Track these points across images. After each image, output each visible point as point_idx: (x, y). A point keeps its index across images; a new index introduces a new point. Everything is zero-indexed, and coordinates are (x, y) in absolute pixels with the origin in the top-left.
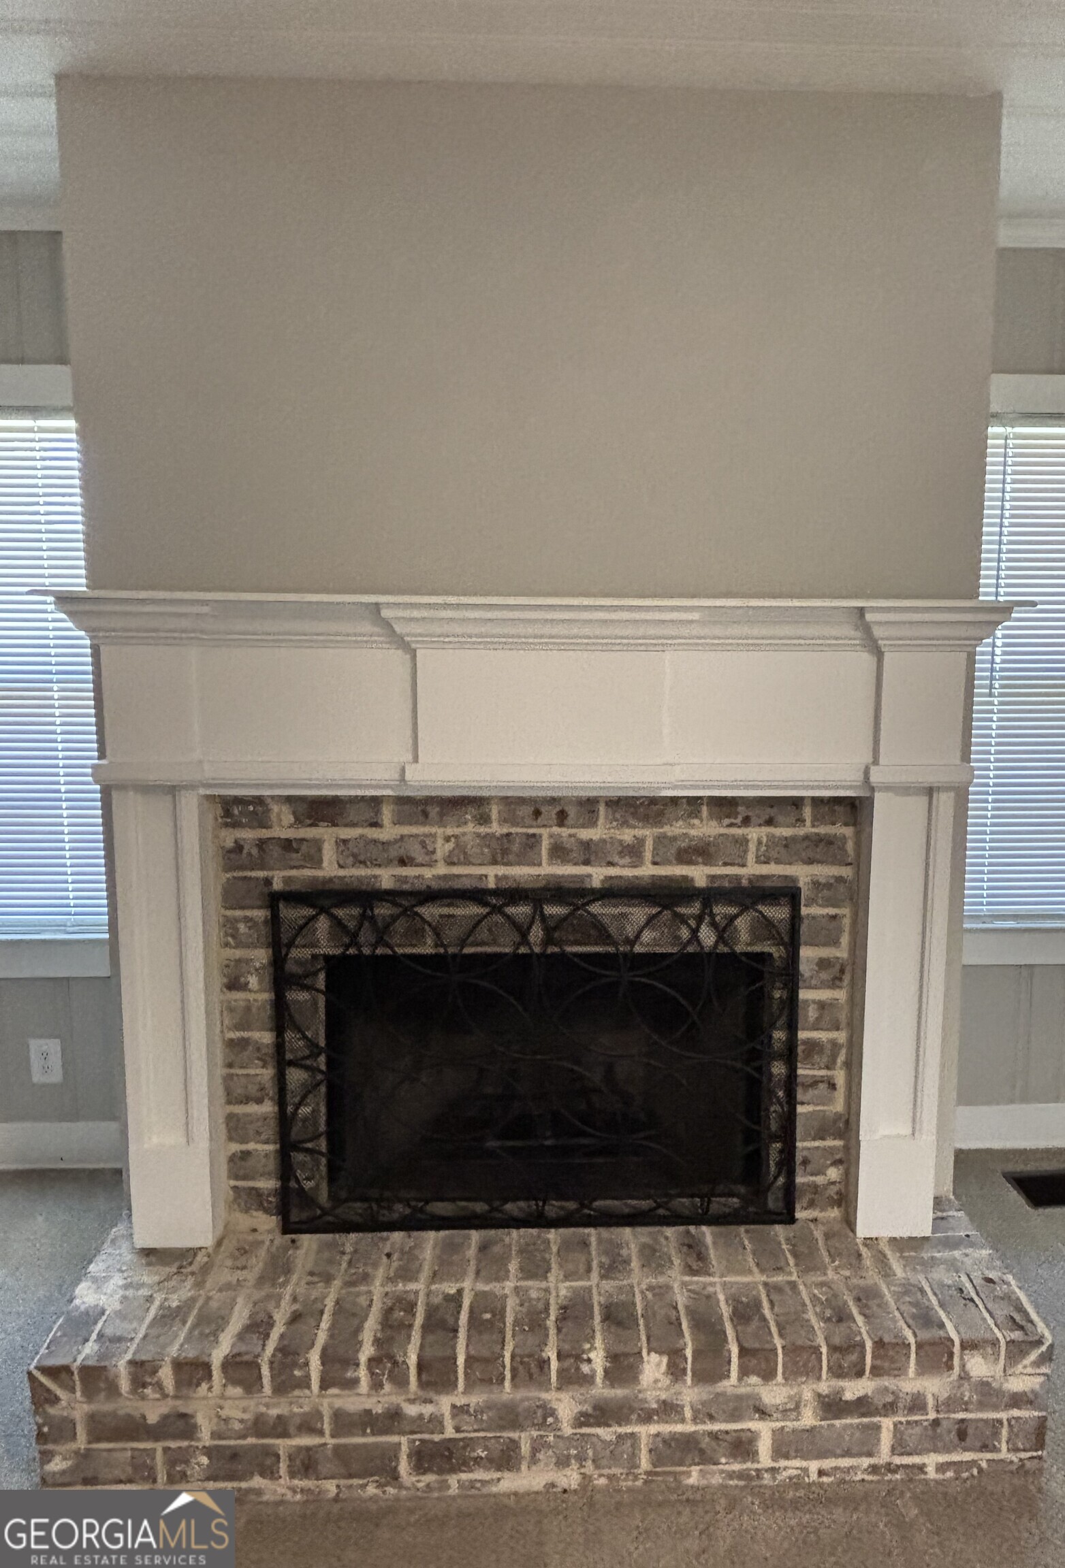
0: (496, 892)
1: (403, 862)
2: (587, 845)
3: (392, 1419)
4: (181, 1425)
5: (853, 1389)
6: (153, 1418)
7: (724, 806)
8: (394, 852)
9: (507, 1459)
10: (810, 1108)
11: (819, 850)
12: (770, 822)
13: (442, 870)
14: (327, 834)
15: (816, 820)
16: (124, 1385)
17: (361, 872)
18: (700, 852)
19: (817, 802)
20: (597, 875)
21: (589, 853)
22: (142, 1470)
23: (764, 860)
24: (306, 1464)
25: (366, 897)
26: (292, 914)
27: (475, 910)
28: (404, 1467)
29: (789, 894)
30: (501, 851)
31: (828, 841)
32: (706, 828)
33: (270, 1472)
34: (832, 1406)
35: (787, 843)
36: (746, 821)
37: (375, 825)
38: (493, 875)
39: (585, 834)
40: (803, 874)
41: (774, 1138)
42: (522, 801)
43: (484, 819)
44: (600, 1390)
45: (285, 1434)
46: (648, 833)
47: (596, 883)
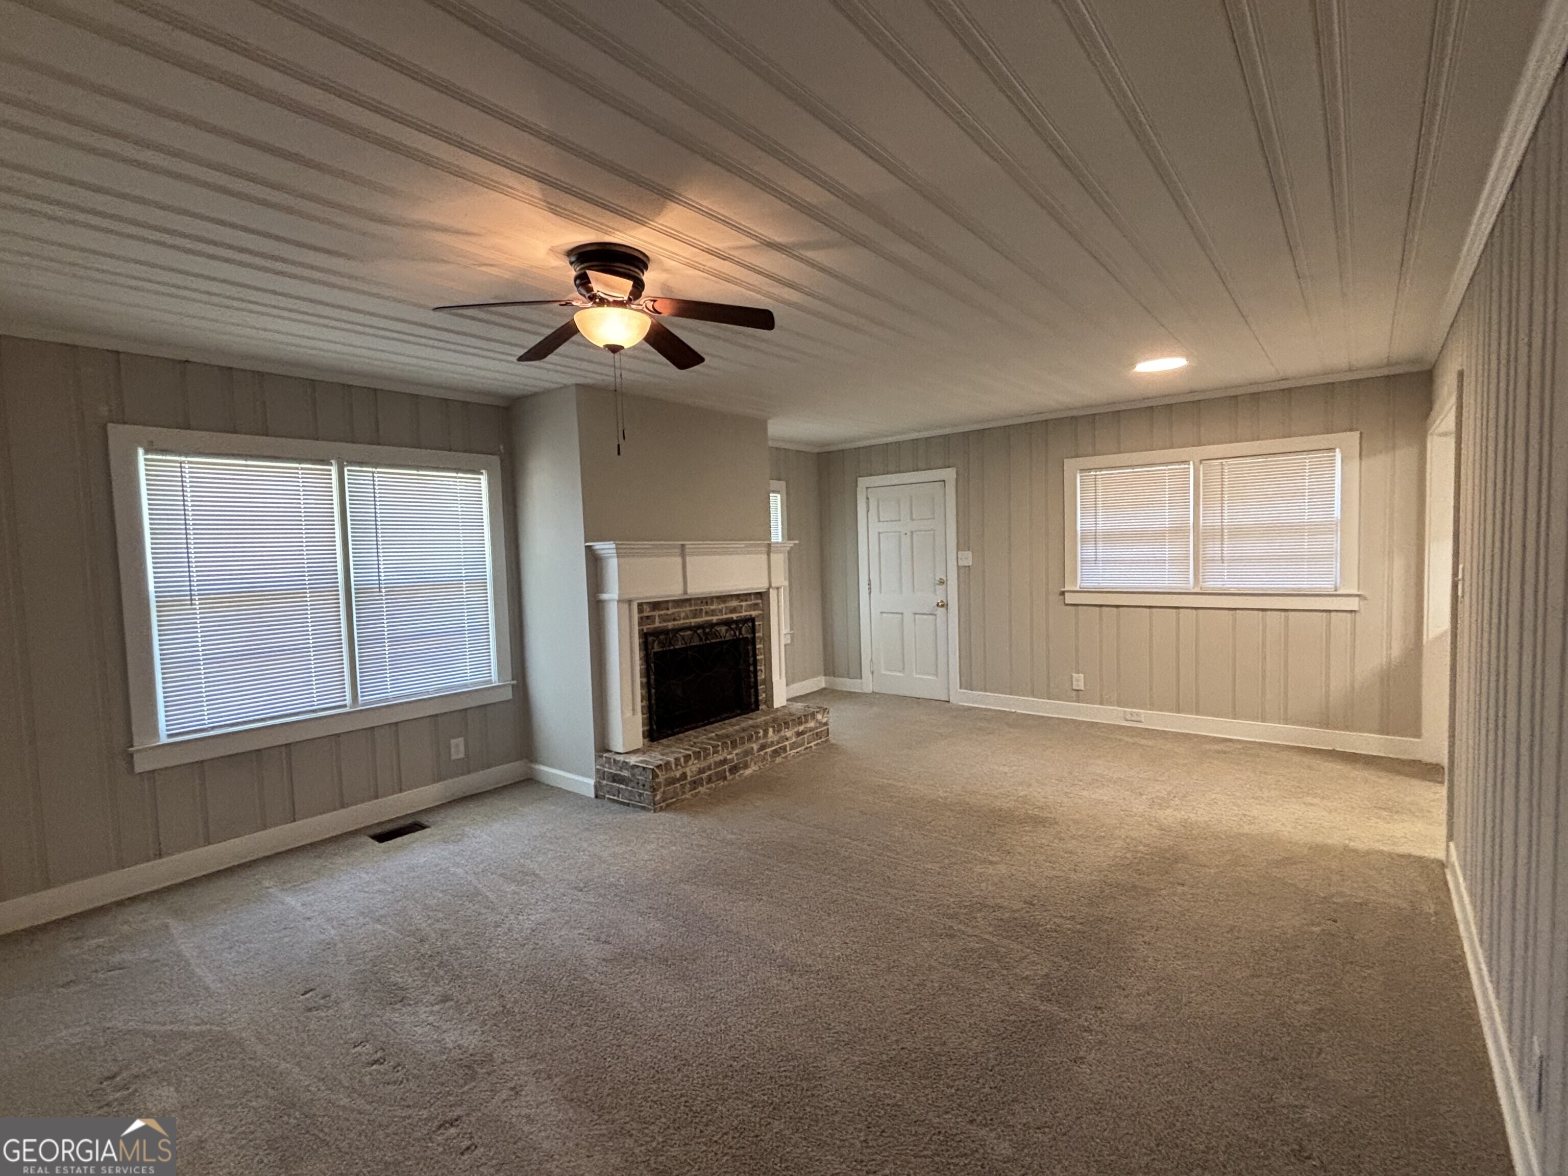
0: (695, 627)
1: (674, 620)
2: (713, 611)
3: (725, 761)
4: (684, 776)
5: (801, 728)
6: (678, 776)
7: (737, 597)
8: (672, 617)
9: (746, 766)
11: (755, 606)
12: (746, 600)
13: (682, 622)
14: (656, 613)
16: (673, 766)
17: (665, 624)
18: (734, 610)
20: (715, 619)
21: (713, 613)
22: (676, 794)
23: (746, 611)
24: (710, 780)
25: (665, 632)
26: (650, 639)
27: (689, 633)
28: (728, 774)
29: (752, 620)
30: (696, 614)
31: (757, 604)
32: (734, 603)
33: (702, 785)
34: (799, 734)
35: (750, 605)
36: (742, 601)
37: (668, 609)
38: (693, 621)
39: (712, 607)
40: (754, 613)
42: (698, 599)
43: (690, 605)
44: (761, 741)
45: (704, 772)
46: (722, 606)
47: (715, 621)
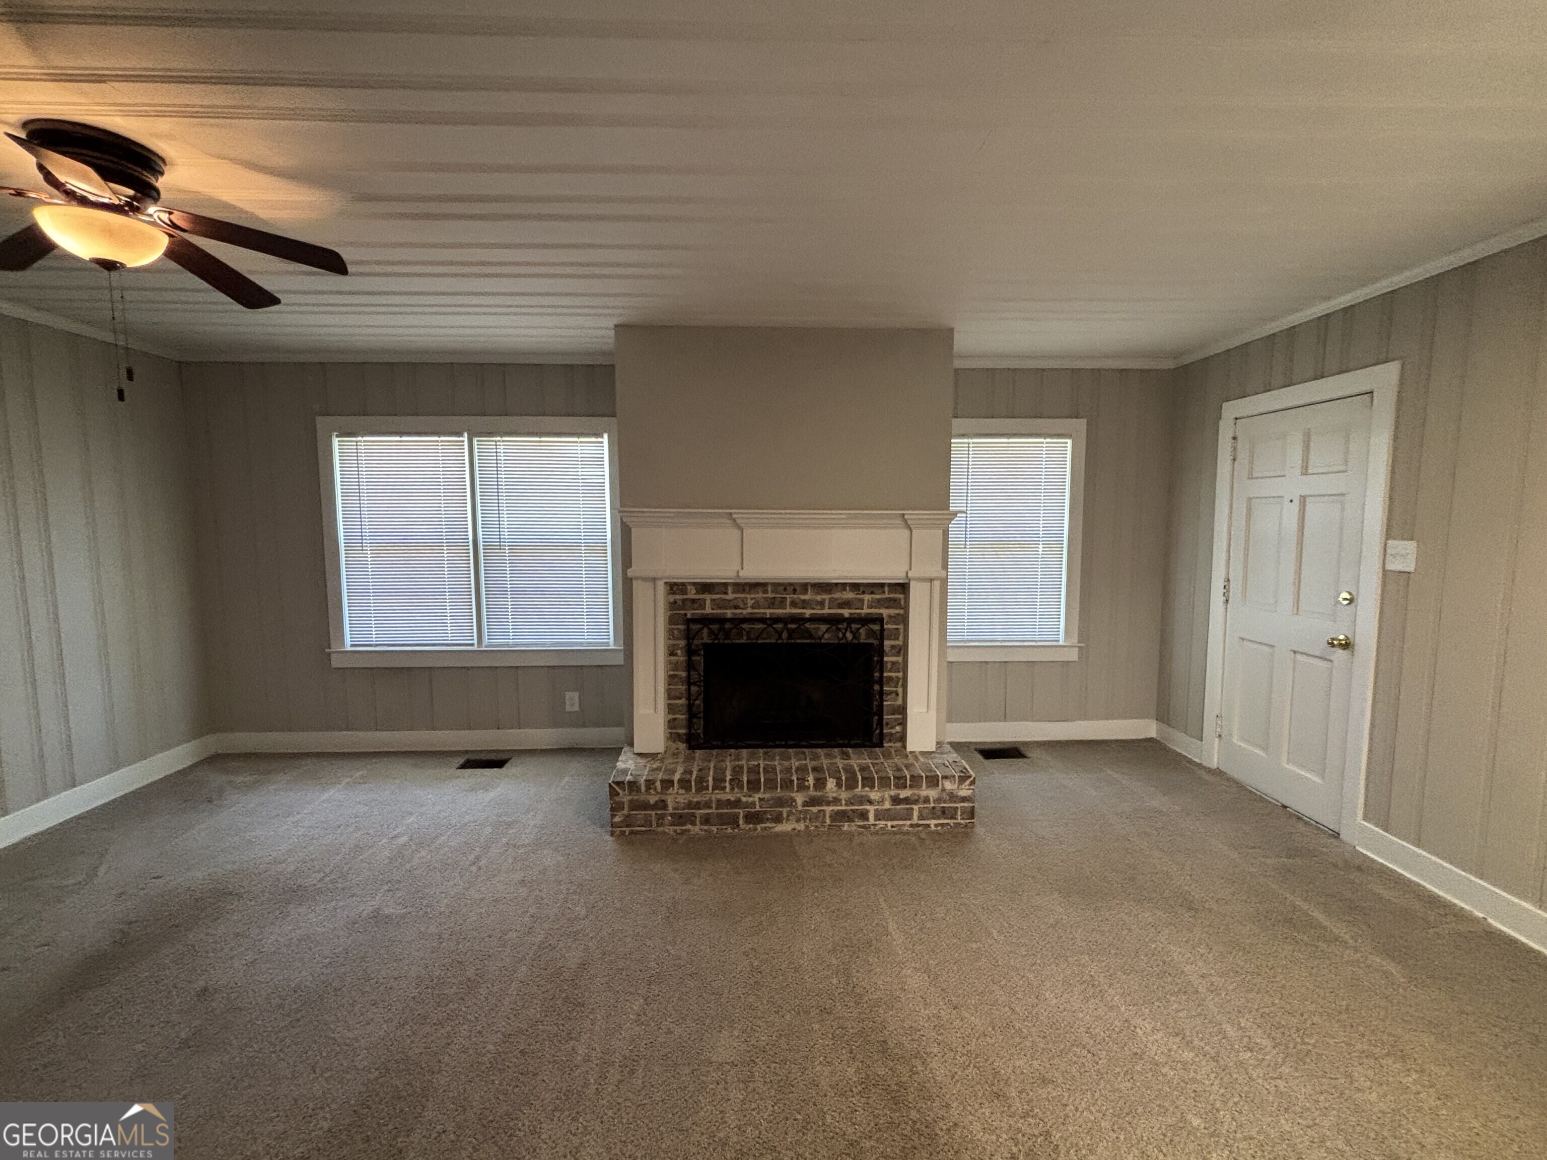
0: (770, 619)
1: (736, 607)
2: (804, 601)
3: (737, 803)
4: (662, 804)
5: (904, 794)
6: (652, 802)
7: (855, 587)
8: (732, 604)
9: (778, 819)
10: (889, 703)
11: (892, 603)
12: (872, 593)
13: (749, 610)
14: (708, 597)
15: (890, 592)
16: (643, 789)
17: (719, 611)
18: (846, 604)
19: (890, 585)
20: (808, 613)
21: (805, 604)
22: (648, 822)
23: (870, 607)
24: (706, 820)
25: (722, 620)
26: (695, 627)
27: (761, 626)
28: (741, 822)
29: (879, 620)
30: (772, 603)
31: (895, 600)
32: (849, 595)
33: (693, 823)
34: (896, 800)
35: (879, 600)
36: (863, 593)
37: (726, 593)
38: (768, 612)
39: (803, 597)
40: (885, 612)
41: (875, 714)
42: (779, 584)
43: (766, 592)
44: (812, 792)
45: (699, 809)
46: (826, 597)
47: (807, 616)
